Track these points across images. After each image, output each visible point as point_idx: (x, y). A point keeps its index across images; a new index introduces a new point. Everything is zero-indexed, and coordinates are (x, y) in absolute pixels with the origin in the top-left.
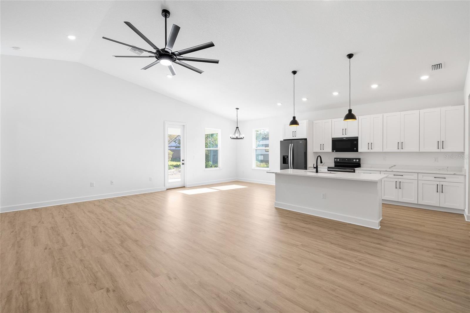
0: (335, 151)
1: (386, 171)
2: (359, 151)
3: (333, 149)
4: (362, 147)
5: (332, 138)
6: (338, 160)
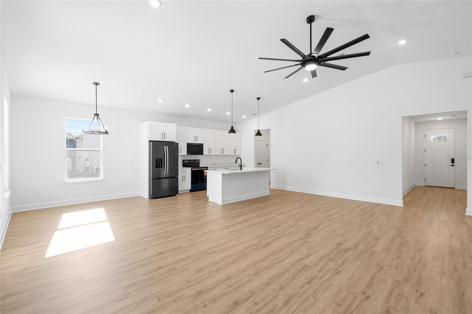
0: (189, 154)
1: (222, 167)
2: (204, 154)
3: (188, 153)
4: (206, 151)
5: (187, 143)
6: (187, 161)
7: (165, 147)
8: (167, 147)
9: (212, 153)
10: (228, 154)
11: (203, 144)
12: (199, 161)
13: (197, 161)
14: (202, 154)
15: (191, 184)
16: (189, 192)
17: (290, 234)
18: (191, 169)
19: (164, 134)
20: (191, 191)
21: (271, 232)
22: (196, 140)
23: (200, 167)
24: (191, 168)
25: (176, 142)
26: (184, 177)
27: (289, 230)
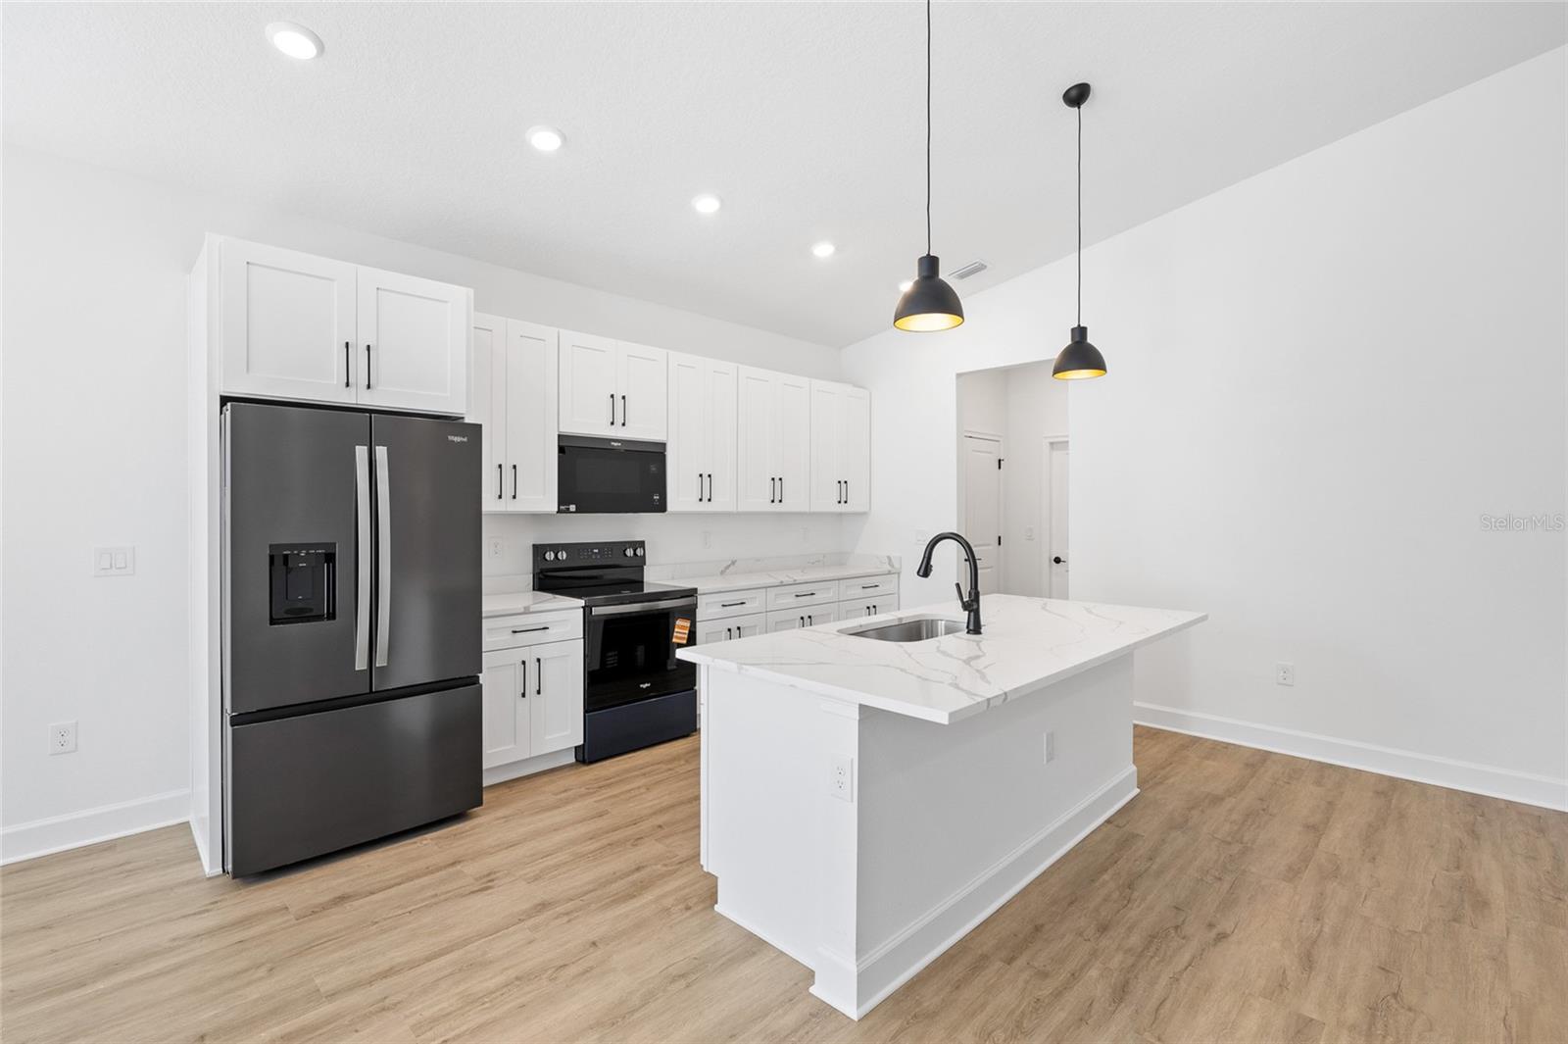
7: (361, 452)
8: (381, 452)
9: (722, 502)
10: (806, 509)
11: (664, 445)
12: (639, 552)
13: (630, 552)
14: (661, 507)
15: (586, 712)
16: (573, 760)
18: (587, 609)
19: (362, 358)
20: (589, 754)
22: (619, 420)
23: (646, 590)
24: (582, 602)
25: (467, 421)
26: (532, 667)
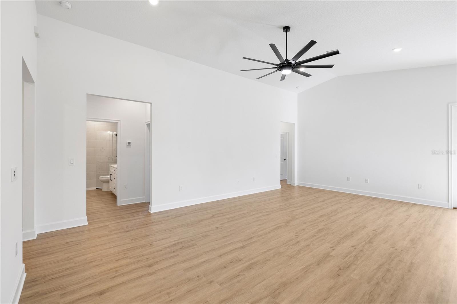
17: (305, 223)
21: (324, 226)
27: (307, 227)
